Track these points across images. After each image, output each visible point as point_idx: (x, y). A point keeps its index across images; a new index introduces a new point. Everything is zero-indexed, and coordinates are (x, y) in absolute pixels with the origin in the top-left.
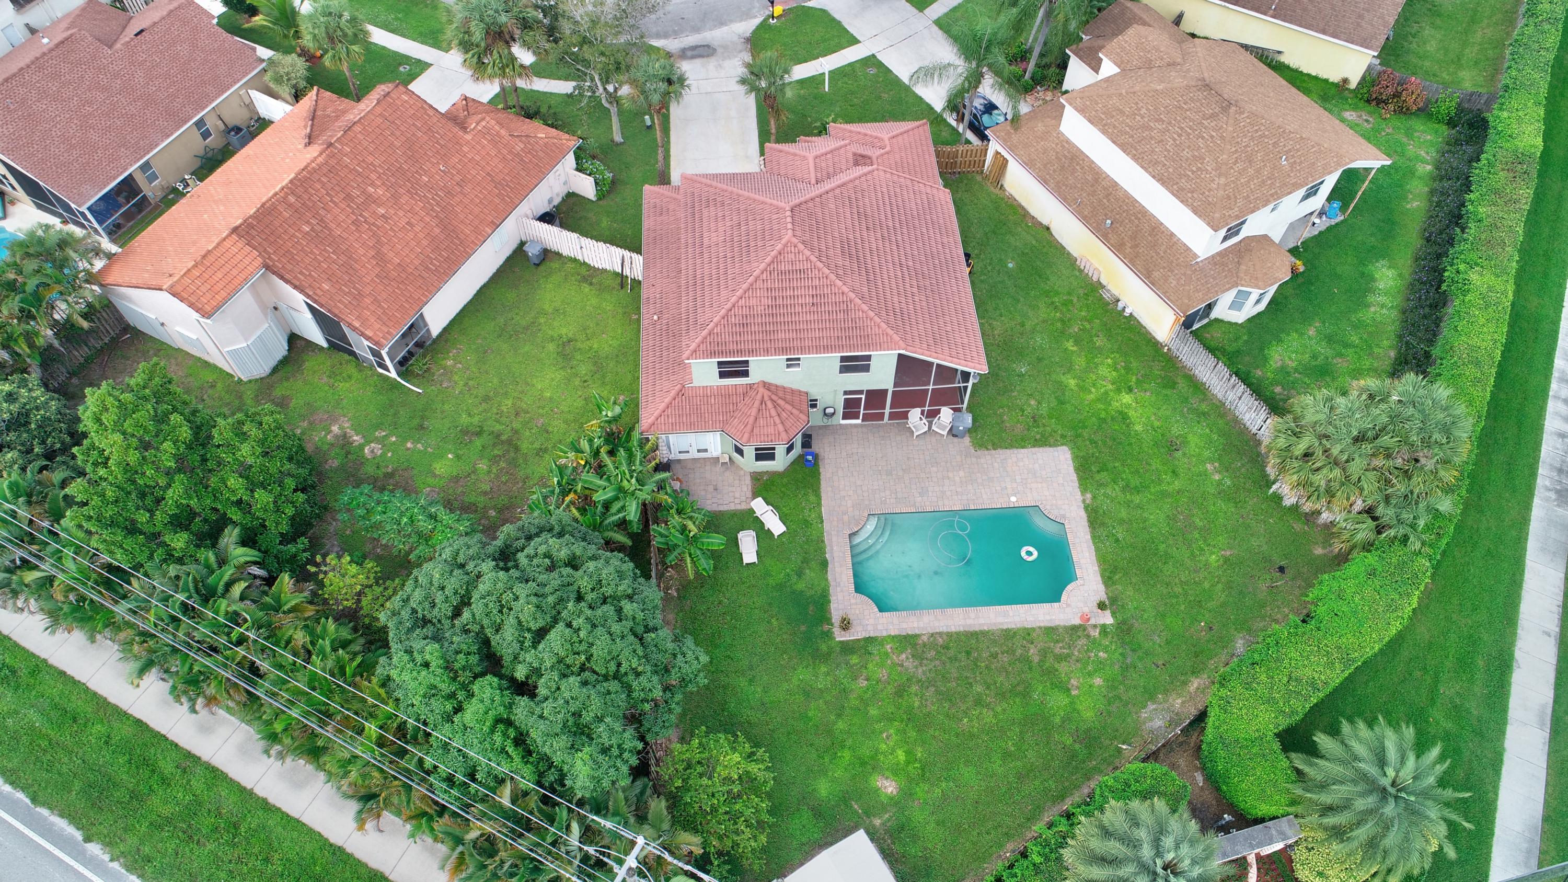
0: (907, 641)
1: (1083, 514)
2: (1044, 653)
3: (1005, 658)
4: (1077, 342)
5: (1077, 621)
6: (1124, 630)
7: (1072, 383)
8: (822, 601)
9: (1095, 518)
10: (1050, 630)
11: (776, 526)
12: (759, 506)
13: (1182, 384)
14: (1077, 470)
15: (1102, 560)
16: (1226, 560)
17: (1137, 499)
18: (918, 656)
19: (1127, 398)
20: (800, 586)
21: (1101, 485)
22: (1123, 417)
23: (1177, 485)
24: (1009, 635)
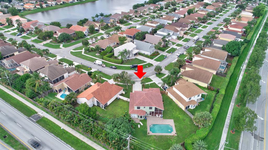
0: (155, 136)
1: (174, 126)
2: (169, 138)
3: (165, 138)
4: (175, 110)
5: (173, 135)
6: (178, 136)
7: (174, 114)
8: (146, 131)
9: (176, 126)
10: (170, 136)
11: (142, 124)
12: (140, 122)
13: (186, 114)
14: (174, 121)
15: (176, 130)
16: (189, 131)
17: (180, 125)
18: (156, 137)
19: (180, 115)
20: (144, 130)
21: (176, 123)
22: (179, 117)
23: (185, 124)
24: (166, 136)
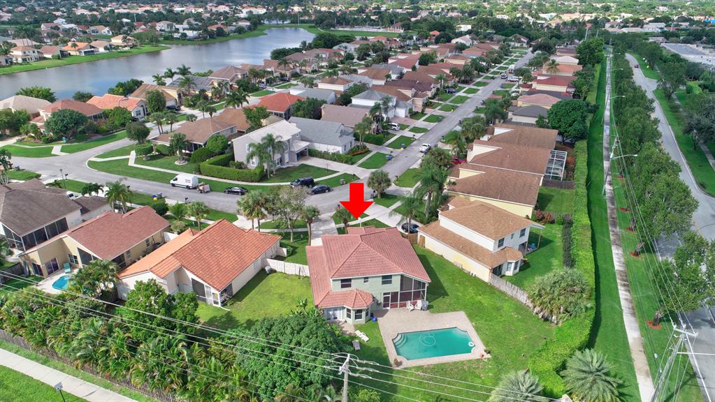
0: (419, 368)
1: (473, 329)
2: (469, 367)
3: (456, 370)
4: (459, 284)
5: (479, 358)
6: (495, 358)
7: (460, 294)
8: (386, 359)
9: (477, 329)
10: (470, 361)
11: (365, 338)
12: (358, 333)
13: (497, 292)
14: (468, 316)
15: (483, 340)
16: (526, 338)
17: (490, 323)
18: (424, 372)
19: (480, 297)
21: (477, 320)
22: (480, 302)
23: (503, 319)
24: (455, 363)
